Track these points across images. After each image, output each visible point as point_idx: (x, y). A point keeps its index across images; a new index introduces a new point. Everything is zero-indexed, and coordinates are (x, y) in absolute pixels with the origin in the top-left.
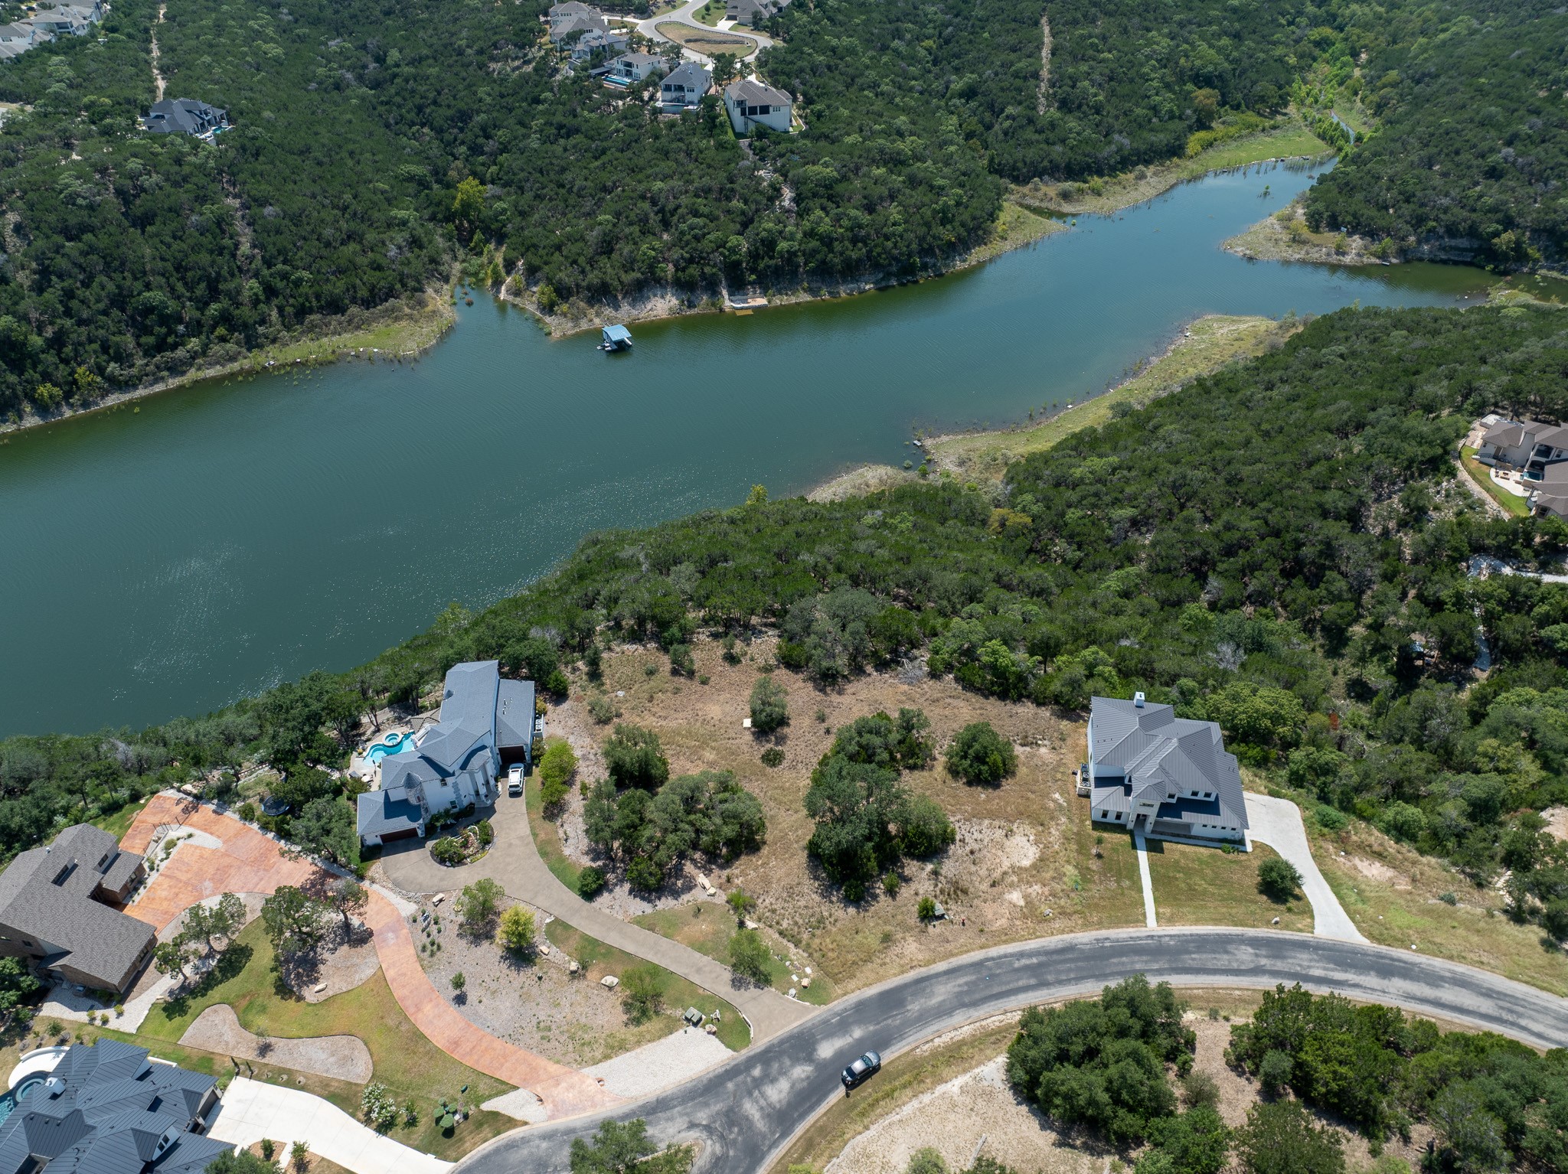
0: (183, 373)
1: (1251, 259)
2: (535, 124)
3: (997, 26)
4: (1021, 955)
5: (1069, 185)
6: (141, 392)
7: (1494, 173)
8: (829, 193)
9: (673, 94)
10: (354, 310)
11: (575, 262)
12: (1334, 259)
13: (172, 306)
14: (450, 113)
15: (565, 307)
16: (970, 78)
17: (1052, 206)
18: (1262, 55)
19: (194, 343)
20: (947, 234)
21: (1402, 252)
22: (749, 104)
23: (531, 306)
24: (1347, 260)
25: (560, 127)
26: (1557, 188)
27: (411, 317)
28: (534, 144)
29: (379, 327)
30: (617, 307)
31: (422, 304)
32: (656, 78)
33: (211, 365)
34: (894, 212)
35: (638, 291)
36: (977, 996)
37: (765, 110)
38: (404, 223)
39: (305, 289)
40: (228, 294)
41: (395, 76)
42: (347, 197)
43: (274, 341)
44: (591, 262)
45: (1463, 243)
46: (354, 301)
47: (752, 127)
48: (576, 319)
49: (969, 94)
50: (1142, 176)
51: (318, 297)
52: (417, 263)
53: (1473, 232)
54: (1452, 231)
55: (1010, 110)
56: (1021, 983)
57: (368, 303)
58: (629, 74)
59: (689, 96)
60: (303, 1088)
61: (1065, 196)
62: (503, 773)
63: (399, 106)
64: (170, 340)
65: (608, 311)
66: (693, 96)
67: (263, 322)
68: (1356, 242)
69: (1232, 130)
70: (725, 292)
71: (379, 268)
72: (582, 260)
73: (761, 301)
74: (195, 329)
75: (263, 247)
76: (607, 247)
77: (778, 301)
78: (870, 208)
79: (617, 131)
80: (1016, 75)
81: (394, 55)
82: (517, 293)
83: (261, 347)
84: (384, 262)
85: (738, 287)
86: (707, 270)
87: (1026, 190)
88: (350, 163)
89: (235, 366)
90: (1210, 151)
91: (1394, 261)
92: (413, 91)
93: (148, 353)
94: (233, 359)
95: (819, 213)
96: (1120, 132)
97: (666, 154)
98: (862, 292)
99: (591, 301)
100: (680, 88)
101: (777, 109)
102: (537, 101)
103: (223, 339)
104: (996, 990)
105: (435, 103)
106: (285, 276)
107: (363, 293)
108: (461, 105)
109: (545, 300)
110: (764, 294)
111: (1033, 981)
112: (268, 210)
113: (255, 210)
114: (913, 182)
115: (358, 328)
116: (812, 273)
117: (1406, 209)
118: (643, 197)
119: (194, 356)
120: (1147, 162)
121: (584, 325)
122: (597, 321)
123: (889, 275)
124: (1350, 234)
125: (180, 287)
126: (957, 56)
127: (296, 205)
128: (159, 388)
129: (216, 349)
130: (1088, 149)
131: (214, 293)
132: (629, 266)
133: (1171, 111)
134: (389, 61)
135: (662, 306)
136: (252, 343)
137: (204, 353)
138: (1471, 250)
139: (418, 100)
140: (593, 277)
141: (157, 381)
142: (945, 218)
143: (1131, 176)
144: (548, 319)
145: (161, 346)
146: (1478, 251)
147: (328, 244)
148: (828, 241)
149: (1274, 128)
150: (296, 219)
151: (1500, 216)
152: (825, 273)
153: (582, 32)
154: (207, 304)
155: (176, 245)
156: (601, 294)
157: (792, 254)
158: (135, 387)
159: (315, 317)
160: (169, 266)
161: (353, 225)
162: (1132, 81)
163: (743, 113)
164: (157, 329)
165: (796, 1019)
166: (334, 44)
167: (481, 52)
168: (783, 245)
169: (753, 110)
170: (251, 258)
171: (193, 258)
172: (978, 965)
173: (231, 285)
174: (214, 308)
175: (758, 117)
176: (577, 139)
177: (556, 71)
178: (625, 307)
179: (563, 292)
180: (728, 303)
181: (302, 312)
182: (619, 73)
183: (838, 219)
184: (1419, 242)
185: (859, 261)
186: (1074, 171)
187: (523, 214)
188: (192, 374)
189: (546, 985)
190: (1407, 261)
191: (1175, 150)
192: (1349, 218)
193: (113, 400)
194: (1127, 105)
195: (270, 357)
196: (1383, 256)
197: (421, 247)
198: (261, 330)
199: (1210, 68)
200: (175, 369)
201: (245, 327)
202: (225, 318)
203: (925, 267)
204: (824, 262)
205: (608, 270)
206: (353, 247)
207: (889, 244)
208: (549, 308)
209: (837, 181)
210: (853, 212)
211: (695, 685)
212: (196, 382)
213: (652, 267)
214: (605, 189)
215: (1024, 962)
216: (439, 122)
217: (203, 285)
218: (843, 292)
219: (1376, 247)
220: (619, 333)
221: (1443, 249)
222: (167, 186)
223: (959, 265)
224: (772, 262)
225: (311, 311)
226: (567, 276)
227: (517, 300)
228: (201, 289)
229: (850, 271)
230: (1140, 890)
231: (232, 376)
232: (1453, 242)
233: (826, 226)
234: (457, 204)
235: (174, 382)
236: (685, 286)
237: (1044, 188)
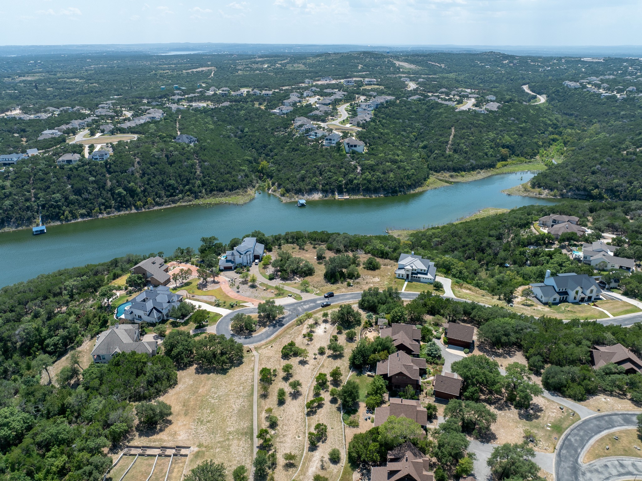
0: (176, 203)
1: (509, 195)
2: (286, 148)
3: (437, 129)
5: (453, 173)
6: (164, 207)
7: (593, 173)
8: (372, 168)
9: (328, 141)
10: (226, 191)
11: (292, 183)
12: (538, 196)
13: (176, 185)
14: (261, 145)
15: (288, 195)
16: (425, 143)
17: (447, 179)
18: (529, 141)
19: (180, 196)
20: (408, 182)
21: (562, 195)
22: (351, 144)
23: (278, 195)
24: (542, 196)
25: (293, 149)
26: (614, 178)
27: (242, 195)
28: (285, 153)
29: (233, 197)
30: (303, 195)
31: (246, 192)
32: (323, 137)
33: (184, 202)
34: (391, 175)
35: (311, 191)
37: (355, 146)
38: (244, 170)
39: (213, 184)
40: (192, 183)
41: (246, 135)
42: (229, 162)
43: (202, 198)
44: (297, 183)
45: (582, 193)
46: (227, 189)
47: (351, 150)
48: (291, 198)
49: (425, 147)
50: (479, 173)
51: (217, 187)
52: (246, 181)
53: (585, 189)
54: (578, 189)
55: (436, 152)
57: (230, 190)
58: (316, 136)
59: (333, 142)
60: (201, 302)
61: (451, 176)
62: (254, 261)
63: (246, 143)
64: (174, 194)
65: (301, 196)
66: (335, 142)
67: (200, 192)
68: (546, 191)
69: (514, 162)
70: (336, 193)
71: (235, 181)
72: (294, 182)
73: (348, 197)
74: (181, 192)
75: (203, 173)
76: (303, 179)
77: (352, 197)
78: (384, 173)
79: (310, 150)
80: (440, 142)
81: (246, 130)
82: (274, 191)
83: (199, 199)
84: (237, 180)
85: (341, 192)
86: (332, 187)
87: (439, 174)
88: (230, 154)
89: (191, 203)
90: (505, 167)
91: (559, 197)
92: (251, 139)
93: (168, 196)
94: (190, 201)
95: (367, 173)
96: (472, 159)
97: (324, 156)
98: (379, 197)
99: (296, 194)
100: (331, 140)
101: (359, 146)
102: (287, 142)
103: (188, 195)
105: (257, 142)
106: (208, 181)
107: (230, 187)
108: (265, 143)
109: (282, 193)
110: (349, 195)
112: (206, 163)
113: (202, 163)
114: (399, 168)
115: (227, 196)
116: (364, 190)
117: (563, 182)
118: (315, 167)
119: (180, 199)
120: (482, 169)
121: (293, 200)
122: (297, 199)
123: (388, 193)
124: (544, 189)
125: (179, 180)
126: (423, 137)
127: (214, 162)
128: (169, 206)
129: (186, 198)
130: (461, 163)
131: (188, 183)
132: (309, 184)
133: (491, 154)
134: (245, 131)
135: (317, 196)
136: (196, 197)
137: (183, 199)
138: (585, 195)
139: (252, 142)
140: (297, 187)
141: (168, 205)
142: (408, 177)
143: (475, 172)
144: (282, 198)
145: (171, 195)
146: (587, 195)
147: (221, 174)
148: (369, 181)
149: (530, 162)
150: (213, 167)
151: (594, 185)
152: (367, 190)
153: (304, 125)
154: (185, 186)
155: (180, 170)
156: (299, 192)
157: (358, 184)
158: (162, 205)
159: (215, 192)
160: (177, 175)
161: (229, 170)
162: (480, 145)
163: (349, 147)
164: (171, 191)
165: (313, 297)
166: (229, 127)
167: (273, 129)
168: (355, 181)
169: (352, 146)
170: (199, 176)
171: (183, 173)
172: (358, 293)
173: (193, 181)
174: (187, 187)
175: (353, 148)
176: (298, 152)
177: (294, 135)
178: (306, 195)
179: (288, 191)
180: (337, 197)
181: (212, 191)
182: (313, 135)
183: (373, 176)
184: (567, 192)
185: (379, 188)
186: (455, 170)
187: (279, 171)
188: (179, 204)
189: (258, 291)
190: (563, 198)
191: (492, 166)
192: (543, 184)
193: (156, 208)
194: (476, 152)
195: (200, 202)
196: (555, 196)
197: (248, 177)
198: (199, 194)
199: (508, 143)
200: (174, 202)
201: (195, 192)
202: (190, 190)
203: (400, 191)
204: (368, 187)
205: (302, 185)
206: (228, 175)
207: (389, 183)
208: (283, 195)
209: (374, 165)
210: (378, 174)
211: (304, 251)
212: (179, 206)
213: (315, 186)
214: (304, 165)
216: (257, 147)
217: (185, 180)
218: (374, 196)
219: (552, 193)
220: (303, 201)
221: (575, 194)
222: (179, 155)
223: (412, 192)
224: (352, 186)
225: (214, 191)
226: (289, 186)
227: (274, 193)
228: (185, 182)
229: (376, 191)
230: (403, 287)
231: (190, 205)
232: (579, 193)
233: (369, 177)
234: (260, 168)
235: (173, 205)
236: (325, 191)
237: (445, 174)
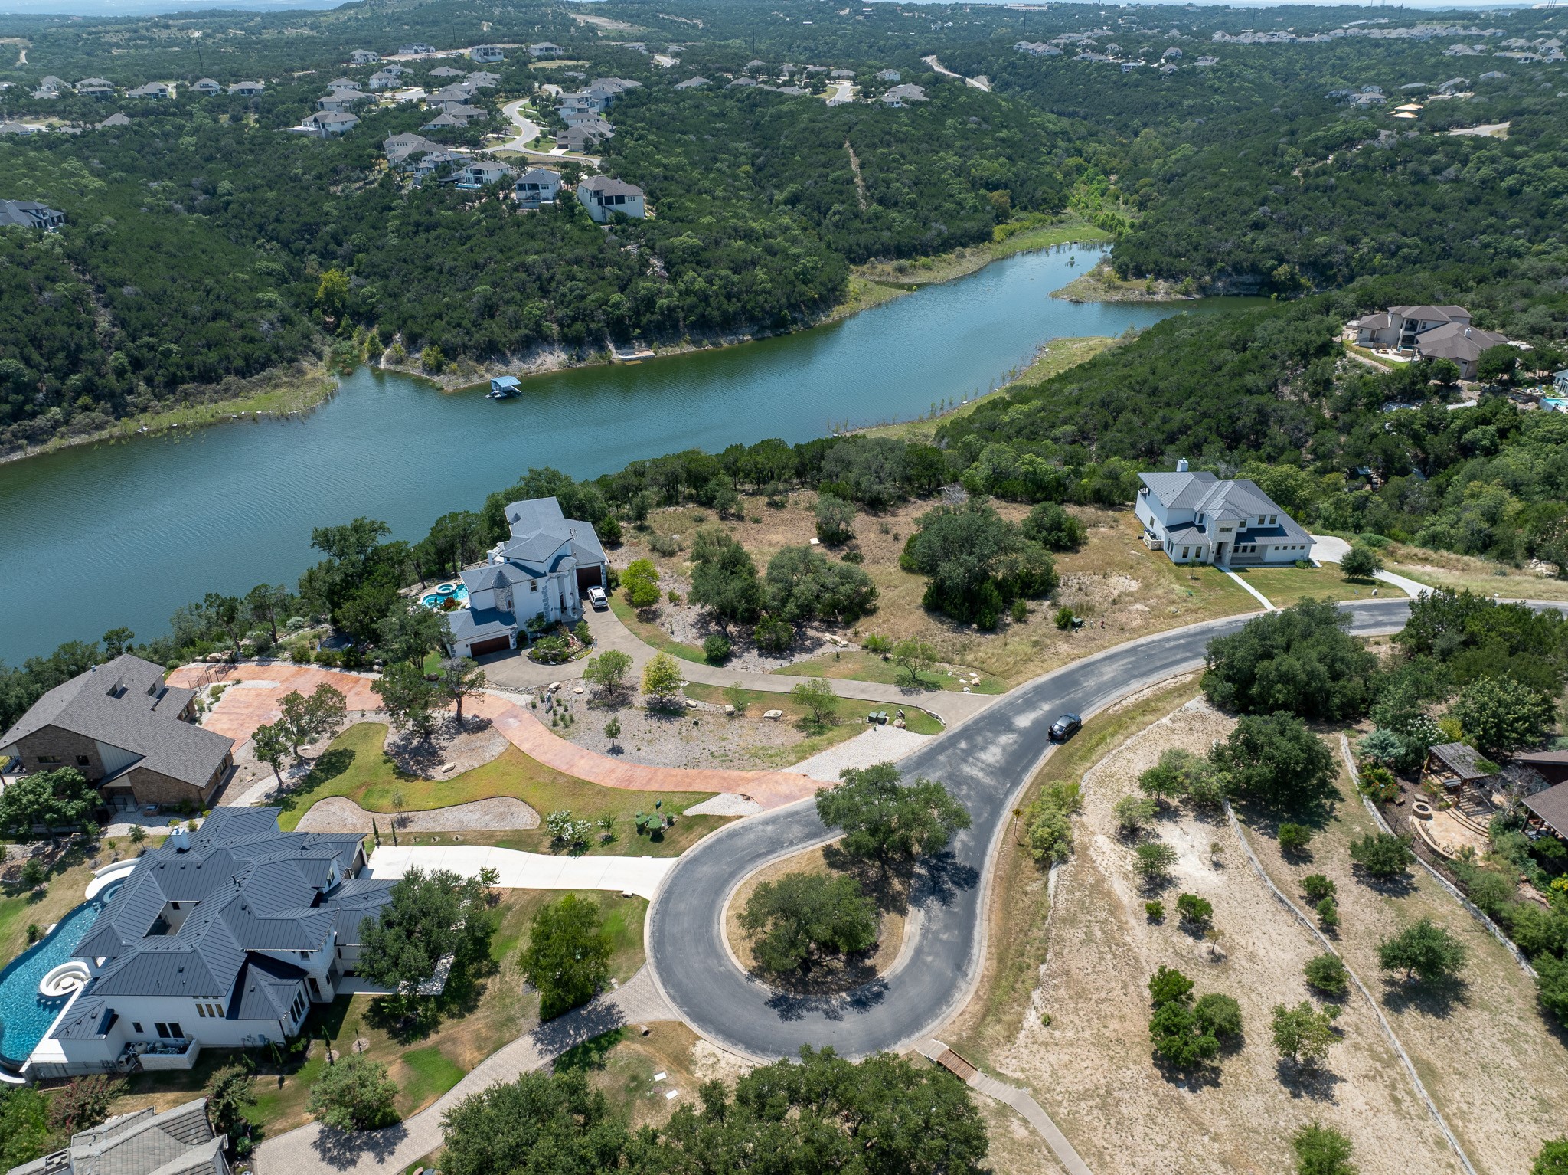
0: (44, 442)
1: (1077, 302)
2: (391, 225)
3: (806, 151)
4: (1168, 640)
5: (903, 262)
7: (1257, 226)
8: (697, 258)
9: (529, 193)
10: (230, 379)
11: (459, 325)
12: (1148, 298)
13: (28, 375)
14: (295, 227)
15: (454, 366)
16: (792, 188)
17: (891, 279)
18: (1035, 172)
19: (55, 412)
20: (812, 293)
21: (1202, 289)
22: (605, 194)
23: (415, 369)
24: (1159, 297)
25: (418, 225)
26: (1310, 233)
27: (292, 385)
28: (393, 240)
29: (259, 394)
30: (507, 363)
31: (301, 372)
32: (505, 183)
33: (75, 433)
34: (760, 273)
35: (531, 343)
36: (1144, 669)
37: (620, 199)
38: (271, 304)
39: (175, 358)
40: (92, 363)
41: (228, 203)
42: (209, 282)
43: (144, 410)
44: (475, 324)
45: (1248, 278)
46: (228, 371)
47: (609, 214)
48: (467, 375)
49: (793, 200)
50: (962, 256)
51: (190, 368)
52: (291, 336)
53: (1254, 269)
54: (1238, 269)
55: (836, 207)
56: (1178, 657)
57: (242, 373)
58: (478, 181)
59: (543, 193)
60: (463, 843)
61: (901, 270)
62: (584, 594)
63: (237, 227)
64: (28, 408)
65: (499, 367)
66: (548, 193)
67: (130, 392)
68: (1162, 285)
69: (1027, 224)
70: (611, 346)
71: (252, 340)
72: (466, 323)
73: (649, 353)
74: (56, 397)
75: (124, 324)
76: (489, 310)
77: (663, 352)
78: (737, 270)
79: (479, 221)
80: (834, 182)
81: (225, 186)
82: (399, 361)
83: (131, 415)
84: (257, 336)
85: (623, 341)
86: (593, 326)
87: (864, 268)
88: (205, 258)
89: (105, 434)
90: (1013, 239)
91: (1197, 296)
92: (251, 214)
93: (4, 421)
94: (99, 427)
95: (691, 273)
96: (936, 221)
97: (532, 236)
98: (741, 342)
99: (480, 359)
100: (534, 187)
101: (632, 199)
102: (390, 209)
103: (86, 408)
104: (1158, 664)
105: (277, 220)
106: (151, 348)
107: (239, 362)
108: (308, 219)
109: (431, 361)
110: (650, 346)
111: (1188, 654)
112: (126, 290)
113: (111, 290)
114: (771, 252)
115: (235, 395)
116: (692, 327)
117: (1197, 256)
118: (516, 270)
119: (55, 425)
120: (964, 246)
121: (476, 381)
122: (488, 376)
123: (762, 328)
124: (1156, 279)
125: (36, 357)
126: (776, 176)
127: (157, 285)
128: (17, 456)
129: (80, 418)
130: (912, 234)
131: (74, 365)
132: (515, 324)
133: (974, 206)
134: (220, 190)
135: (551, 361)
136: (120, 411)
137: (66, 422)
138: (1256, 284)
139: (258, 220)
140: (479, 337)
141: (13, 450)
142: (805, 277)
143: (953, 256)
144: (436, 379)
145: (18, 414)
146: (1262, 284)
147: (194, 320)
148: (705, 298)
149: (1061, 222)
150: (158, 298)
151: (1273, 254)
152: (703, 327)
153: (424, 154)
154: (67, 375)
155: (28, 319)
156: (490, 352)
157: (671, 310)
159: (189, 387)
160: (22, 337)
161: (218, 306)
162: (935, 185)
163: (600, 203)
164: (12, 397)
165: (981, 706)
166: (155, 185)
167: (319, 177)
168: (662, 302)
169: (609, 200)
170: (110, 335)
171: (46, 330)
172: (1133, 650)
173: (97, 355)
174: (75, 379)
175: (615, 207)
176: (440, 230)
177: (400, 188)
178: (516, 363)
179: (450, 353)
180: (616, 356)
181: (172, 383)
182: (469, 180)
183: (709, 281)
184: (1213, 280)
185: (735, 313)
186: (901, 251)
187: (394, 296)
188: (54, 443)
189: (705, 728)
190: (1207, 296)
191: (983, 237)
192: (1152, 266)
194: (937, 202)
195: (143, 424)
196: (1187, 293)
197: (292, 324)
198: (130, 398)
199: (998, 177)
200: (33, 438)
201: (111, 395)
202: (89, 388)
203: (795, 321)
204: (703, 316)
205: (494, 329)
206: (221, 323)
207: (761, 299)
208: (438, 369)
209: (704, 250)
210: (723, 272)
211: (749, 525)
212: (60, 450)
213: (538, 325)
214: (477, 266)
215: (1172, 643)
216: (284, 234)
217: (62, 355)
218: (725, 343)
219: (1179, 286)
220: (509, 382)
221: (1233, 284)
222: (14, 268)
223: (824, 320)
224: (655, 317)
225: (183, 381)
226: (451, 337)
227: (400, 368)
228: (60, 359)
229: (728, 324)
230: (1246, 591)
231: (100, 442)
232: (1241, 279)
233: (700, 284)
234: (320, 294)
235: (33, 451)
236: (571, 342)
237: (880, 267)
